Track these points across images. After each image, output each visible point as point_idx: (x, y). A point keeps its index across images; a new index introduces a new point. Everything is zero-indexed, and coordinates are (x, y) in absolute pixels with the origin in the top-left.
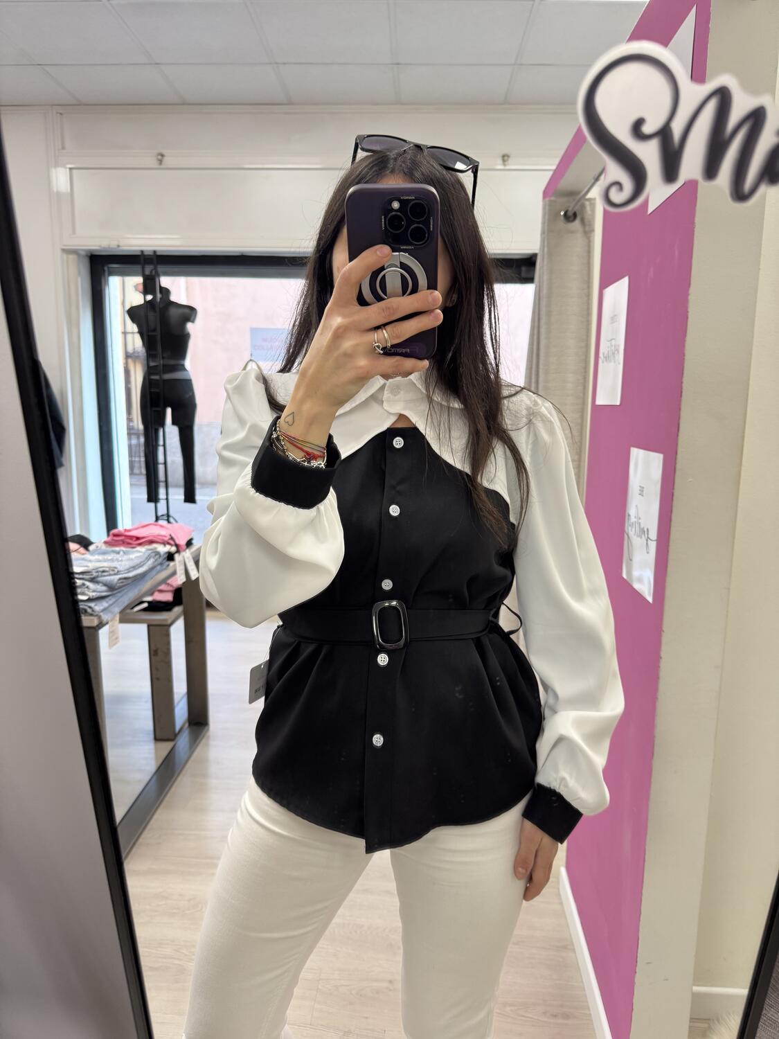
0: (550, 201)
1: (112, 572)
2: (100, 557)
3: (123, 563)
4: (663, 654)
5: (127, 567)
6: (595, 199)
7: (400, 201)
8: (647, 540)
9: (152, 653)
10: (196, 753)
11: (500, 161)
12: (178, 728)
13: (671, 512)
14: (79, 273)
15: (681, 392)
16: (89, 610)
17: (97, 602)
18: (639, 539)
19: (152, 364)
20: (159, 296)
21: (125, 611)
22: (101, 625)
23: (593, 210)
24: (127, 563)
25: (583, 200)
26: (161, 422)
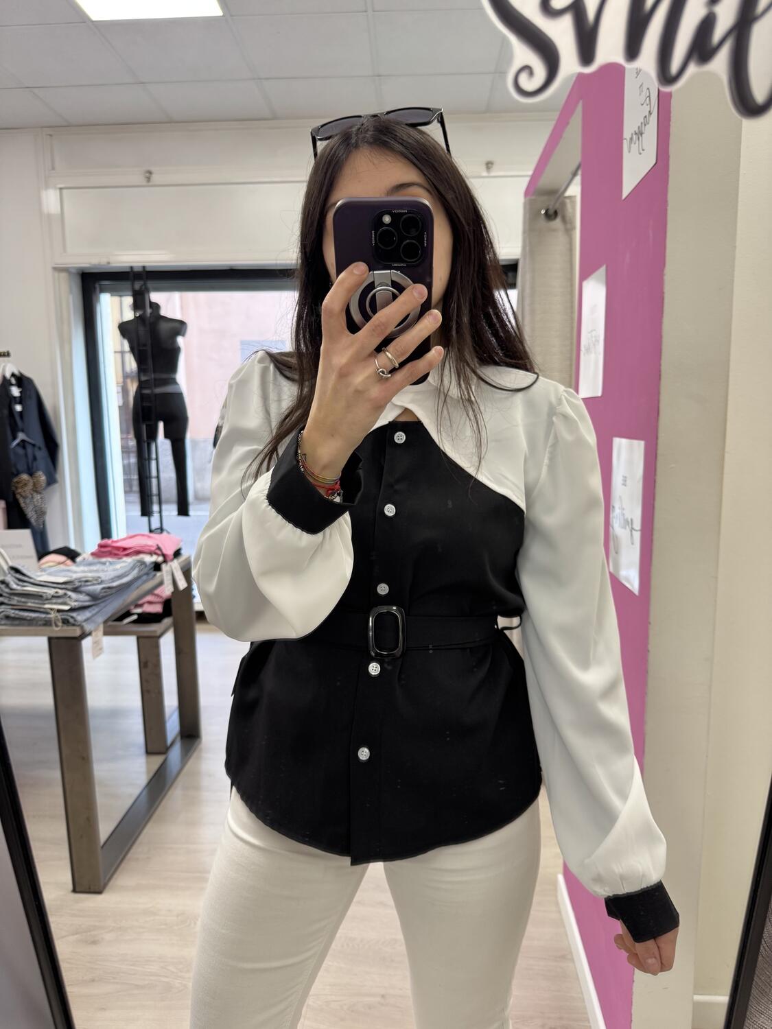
0: (531, 200)
1: (95, 582)
2: (86, 569)
3: (108, 573)
4: (651, 647)
5: (112, 576)
6: (575, 197)
7: (392, 215)
8: (631, 531)
9: (142, 665)
11: (484, 167)
12: (169, 741)
13: (654, 499)
14: (71, 292)
15: (660, 375)
16: (71, 620)
17: (81, 612)
18: (623, 530)
20: (149, 311)
21: (110, 623)
22: (84, 635)
23: (574, 208)
24: (112, 573)
25: (562, 198)
26: (153, 436)
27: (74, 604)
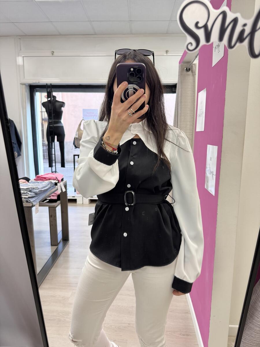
0: (181, 65)
1: (36, 189)
2: (33, 184)
3: (40, 186)
5: (42, 187)
6: (196, 64)
7: (134, 68)
8: (213, 175)
9: (50, 216)
10: (65, 250)
11: (165, 52)
12: (59, 242)
13: (220, 165)
14: (26, 91)
16: (29, 201)
17: (31, 199)
18: (210, 175)
19: (50, 121)
20: (52, 98)
21: (41, 202)
22: (33, 206)
23: (195, 68)
24: (41, 186)
25: (192, 64)
26: (53, 140)
27: (30, 196)
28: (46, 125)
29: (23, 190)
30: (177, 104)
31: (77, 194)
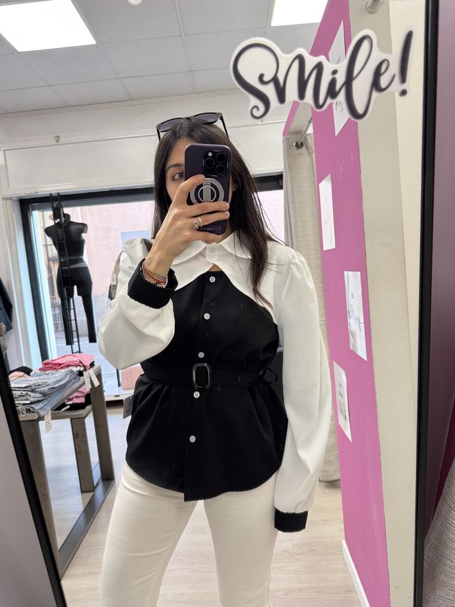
0: (287, 138)
1: (44, 385)
2: (37, 378)
3: (51, 380)
4: (377, 390)
5: (54, 381)
6: (312, 134)
7: (213, 153)
8: (359, 324)
9: (75, 436)
10: (107, 498)
12: (95, 484)
14: (14, 211)
15: (364, 234)
16: (32, 410)
17: (36, 404)
18: (355, 324)
19: (62, 260)
20: (63, 219)
21: (54, 411)
22: (41, 418)
23: (312, 140)
24: (53, 379)
25: (305, 135)
26: (71, 295)
27: (32, 400)
28: (55, 268)
29: (20, 391)
30: (287, 207)
31: (124, 390)
